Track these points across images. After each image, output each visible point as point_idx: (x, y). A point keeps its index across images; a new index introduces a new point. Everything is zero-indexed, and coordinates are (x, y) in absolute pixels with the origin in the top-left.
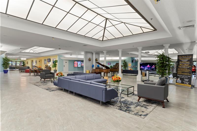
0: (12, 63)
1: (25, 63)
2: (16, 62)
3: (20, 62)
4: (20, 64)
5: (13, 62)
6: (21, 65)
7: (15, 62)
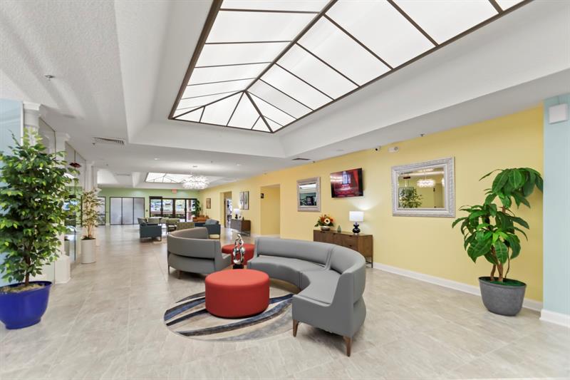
0: (162, 206)
1: (200, 206)
2: (174, 200)
3: (186, 199)
4: (186, 209)
5: (165, 202)
6: (188, 210)
7: (170, 201)
